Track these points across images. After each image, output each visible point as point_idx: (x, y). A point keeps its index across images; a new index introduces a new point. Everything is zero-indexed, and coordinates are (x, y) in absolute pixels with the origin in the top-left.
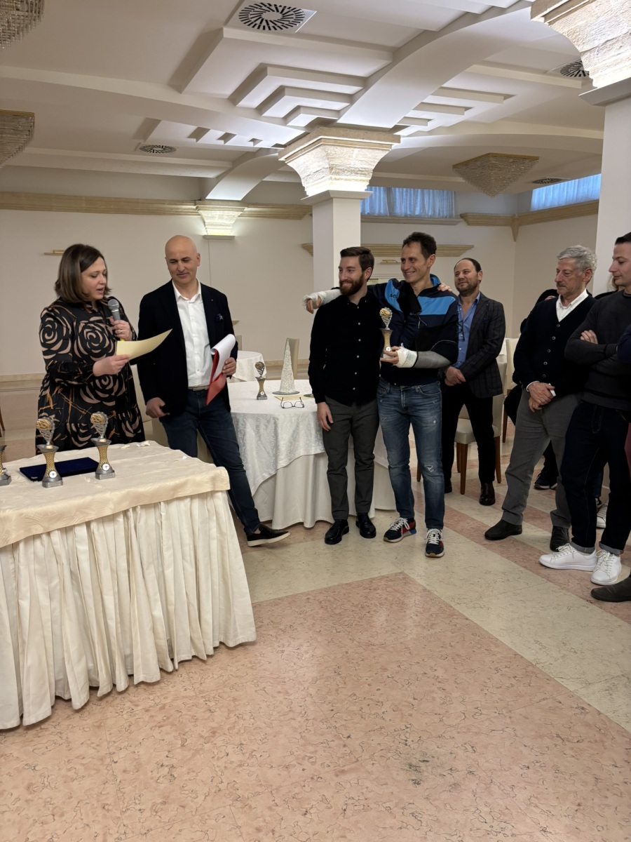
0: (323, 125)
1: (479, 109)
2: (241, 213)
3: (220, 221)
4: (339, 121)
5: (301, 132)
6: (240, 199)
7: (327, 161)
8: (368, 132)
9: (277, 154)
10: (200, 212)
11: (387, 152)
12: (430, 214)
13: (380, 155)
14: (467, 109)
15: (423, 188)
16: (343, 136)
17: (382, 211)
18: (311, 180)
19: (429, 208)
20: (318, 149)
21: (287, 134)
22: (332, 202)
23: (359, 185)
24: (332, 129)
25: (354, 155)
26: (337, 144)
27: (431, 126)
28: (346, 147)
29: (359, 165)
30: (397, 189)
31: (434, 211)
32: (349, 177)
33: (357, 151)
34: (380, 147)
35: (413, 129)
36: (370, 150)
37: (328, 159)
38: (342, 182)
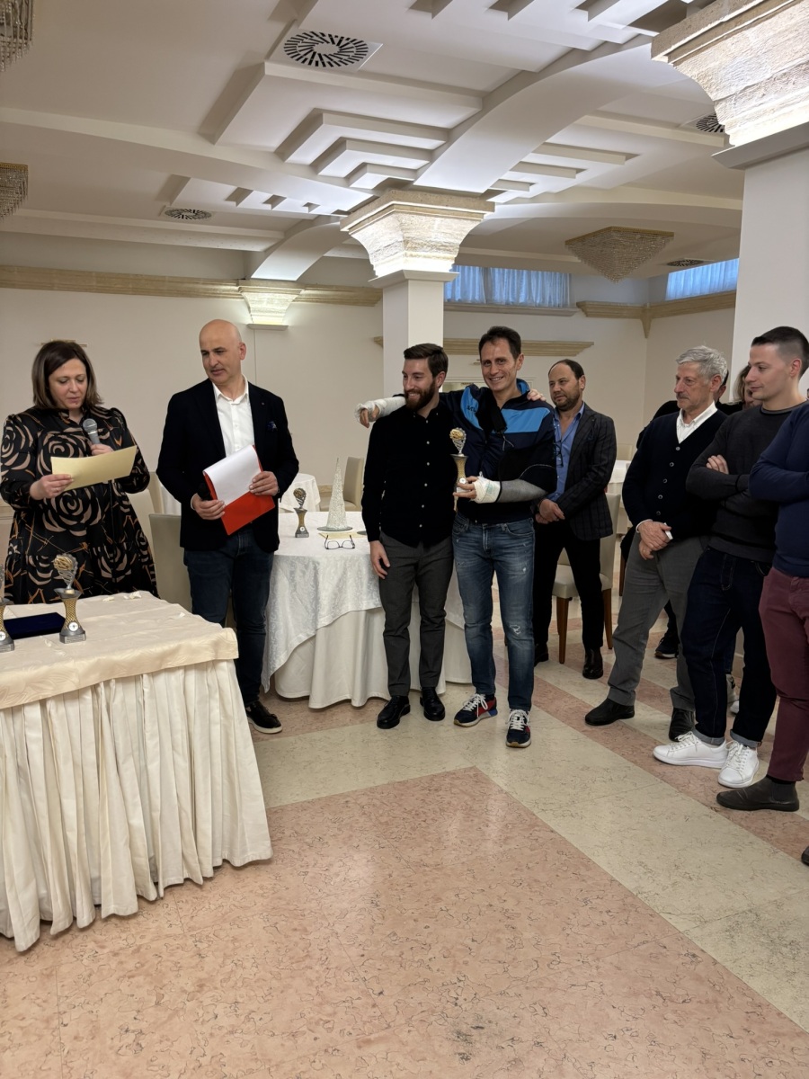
0: (395, 187)
1: (594, 172)
2: (295, 296)
3: (270, 307)
4: (416, 183)
5: (368, 196)
6: (295, 279)
7: (400, 232)
8: (454, 197)
9: (339, 223)
10: (244, 294)
11: (478, 223)
12: (538, 302)
13: (469, 226)
14: (579, 171)
15: (529, 269)
16: (421, 202)
17: (477, 298)
18: (381, 257)
19: (537, 293)
20: (390, 218)
21: (351, 198)
22: (407, 284)
23: (442, 264)
24: (407, 192)
25: (436, 226)
26: (413, 211)
27: (533, 191)
28: (425, 215)
29: (442, 239)
30: (497, 270)
31: (544, 299)
32: (428, 254)
33: (438, 220)
34: (469, 217)
35: (511, 194)
36: (456, 220)
37: (402, 230)
38: (420, 259)
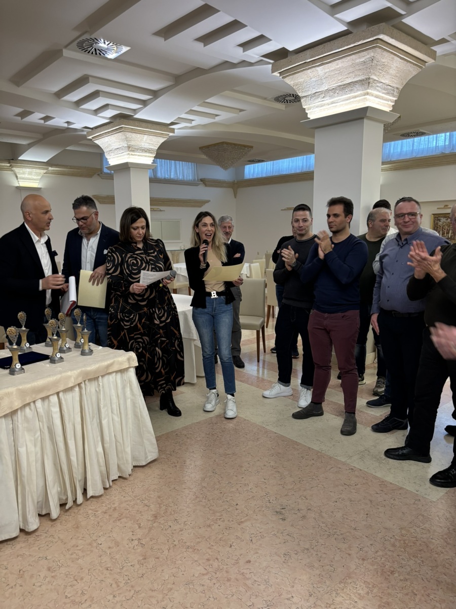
0: (123, 118)
1: (224, 116)
2: (46, 171)
3: (30, 177)
4: (135, 117)
5: (107, 121)
6: (45, 161)
7: (126, 142)
8: (154, 125)
10: (13, 168)
11: (166, 139)
13: (162, 140)
14: (217, 115)
15: (175, 160)
16: (138, 126)
18: (113, 154)
20: (120, 134)
21: (95, 121)
22: (130, 170)
23: (148, 160)
24: (130, 121)
25: (144, 139)
26: (133, 131)
27: (194, 123)
28: (138, 133)
29: (147, 146)
31: (183, 176)
32: (141, 154)
33: (146, 136)
34: (161, 135)
35: (183, 125)
36: (154, 137)
37: (127, 141)
38: (136, 157)
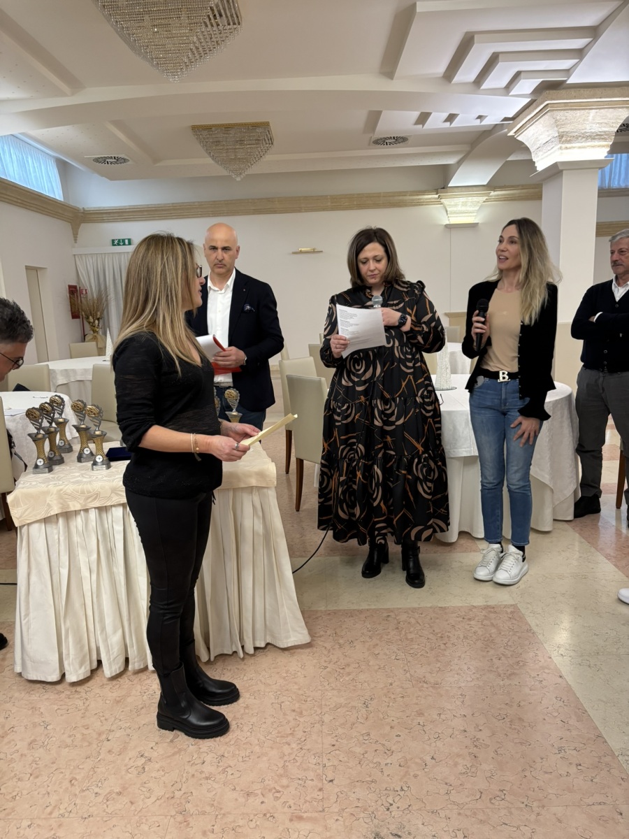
0: (550, 87)
2: (485, 198)
3: (464, 209)
4: (569, 82)
5: (527, 100)
6: (485, 183)
7: (556, 129)
8: (608, 89)
9: (506, 129)
10: (443, 201)
13: (624, 114)
16: (575, 98)
18: (541, 153)
20: (546, 117)
21: (512, 105)
22: (562, 175)
23: (598, 152)
24: (561, 91)
25: (590, 118)
26: (567, 107)
28: (579, 109)
29: (596, 129)
32: (583, 144)
33: (593, 112)
36: (611, 110)
37: (557, 126)
38: (575, 149)
